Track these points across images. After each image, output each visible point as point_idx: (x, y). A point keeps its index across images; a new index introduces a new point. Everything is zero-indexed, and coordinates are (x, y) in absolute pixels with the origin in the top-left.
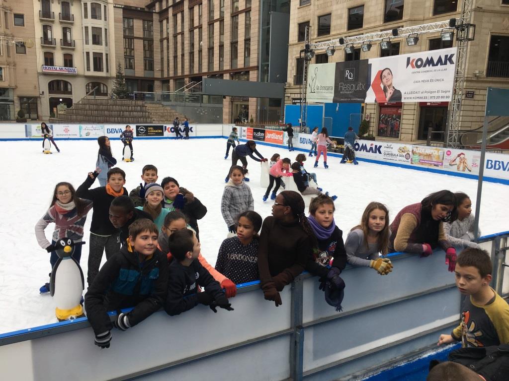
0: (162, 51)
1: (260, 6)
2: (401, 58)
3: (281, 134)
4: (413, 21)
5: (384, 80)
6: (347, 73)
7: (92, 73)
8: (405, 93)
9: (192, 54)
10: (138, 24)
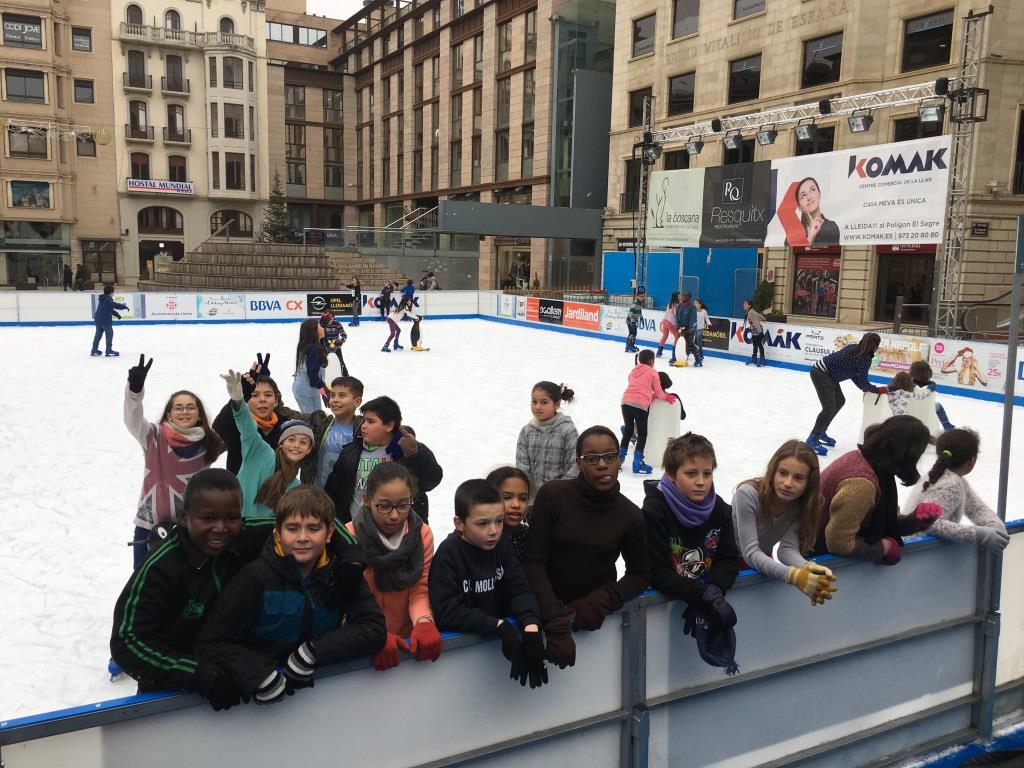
0: (360, 149)
1: (552, 59)
2: (838, 158)
3: (594, 310)
4: (861, 84)
5: (803, 202)
6: (728, 188)
7: (223, 192)
8: (847, 227)
9: (418, 153)
10: (313, 98)
